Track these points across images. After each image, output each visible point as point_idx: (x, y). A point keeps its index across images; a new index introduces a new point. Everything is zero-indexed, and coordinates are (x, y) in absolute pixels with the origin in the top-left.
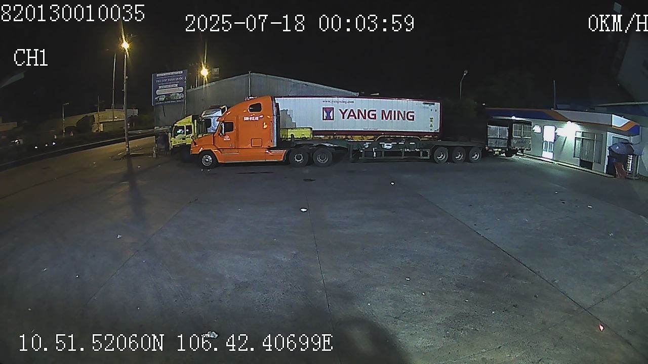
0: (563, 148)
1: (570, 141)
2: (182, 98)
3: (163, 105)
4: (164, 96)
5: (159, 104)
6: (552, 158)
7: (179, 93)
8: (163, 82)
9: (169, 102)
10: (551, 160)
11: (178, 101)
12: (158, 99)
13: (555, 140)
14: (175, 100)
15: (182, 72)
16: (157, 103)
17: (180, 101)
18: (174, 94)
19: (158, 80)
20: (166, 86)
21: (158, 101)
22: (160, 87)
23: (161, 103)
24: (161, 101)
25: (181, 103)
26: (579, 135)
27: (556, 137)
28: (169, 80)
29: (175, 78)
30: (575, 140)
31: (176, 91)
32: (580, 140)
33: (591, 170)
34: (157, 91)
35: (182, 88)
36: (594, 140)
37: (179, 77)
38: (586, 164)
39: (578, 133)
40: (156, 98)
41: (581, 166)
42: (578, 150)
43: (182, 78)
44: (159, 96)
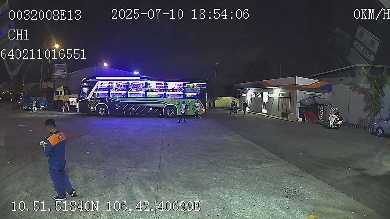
0: (272, 105)
2: (65, 78)
4: (58, 76)
6: (266, 113)
7: (64, 75)
8: (58, 69)
9: (59, 79)
11: (63, 79)
12: (55, 77)
13: (268, 101)
14: (62, 78)
16: (54, 80)
17: (64, 79)
18: (62, 75)
19: (55, 67)
20: (58, 71)
21: (55, 78)
22: (56, 71)
24: (56, 79)
25: (64, 80)
27: (269, 98)
28: (60, 68)
29: (63, 67)
30: (279, 99)
31: (63, 73)
32: (281, 99)
33: (288, 118)
34: (55, 73)
35: (65, 72)
36: (289, 98)
37: (64, 67)
38: (285, 115)
39: (280, 94)
40: (54, 77)
41: (282, 116)
42: (280, 106)
43: (66, 67)
44: (55, 75)
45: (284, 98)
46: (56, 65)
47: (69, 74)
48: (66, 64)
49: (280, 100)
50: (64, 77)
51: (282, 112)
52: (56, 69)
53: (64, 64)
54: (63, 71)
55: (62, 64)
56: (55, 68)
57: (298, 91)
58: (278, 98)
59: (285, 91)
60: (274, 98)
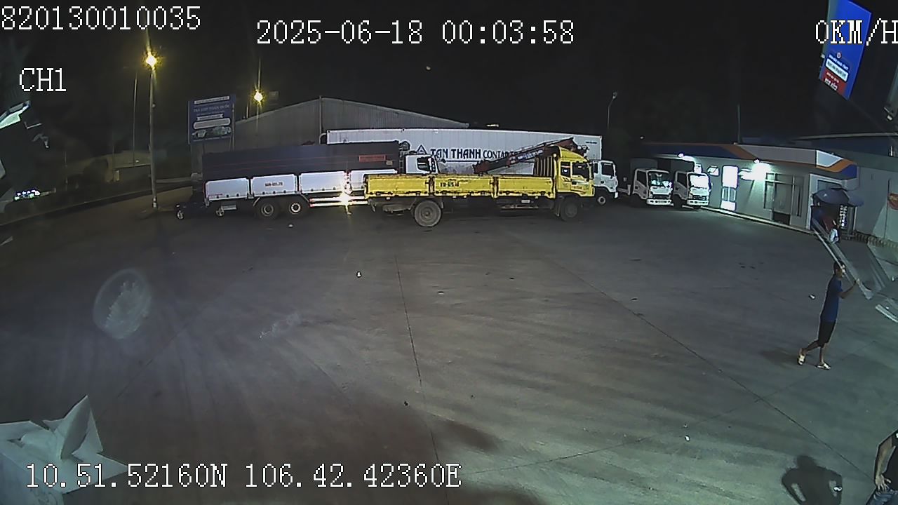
0: (749, 195)
1: (759, 187)
2: (228, 134)
3: (204, 142)
4: (205, 130)
5: (197, 142)
6: (734, 210)
7: (225, 126)
8: (205, 112)
9: (212, 139)
10: (733, 212)
12: (197, 134)
13: (737, 186)
14: (219, 136)
16: (194, 141)
17: (225, 137)
18: (218, 128)
19: (196, 108)
20: (207, 117)
21: (196, 137)
22: (199, 118)
23: (199, 140)
24: (201, 138)
25: (227, 140)
26: (771, 178)
27: (740, 181)
28: (210, 108)
29: (219, 105)
30: (766, 185)
32: (772, 185)
33: (788, 224)
34: (195, 124)
35: (228, 119)
36: (792, 185)
37: (224, 105)
38: (780, 217)
39: (769, 176)
40: (193, 134)
41: (774, 219)
42: (770, 198)
43: (228, 106)
44: (197, 130)
45: (778, 185)
46: (195, 102)
47: (238, 122)
48: (228, 97)
49: (768, 187)
50: (226, 131)
51: (774, 212)
52: (197, 113)
53: (222, 98)
54: (221, 116)
55: (215, 99)
57: (811, 175)
58: (764, 183)
60: (754, 181)
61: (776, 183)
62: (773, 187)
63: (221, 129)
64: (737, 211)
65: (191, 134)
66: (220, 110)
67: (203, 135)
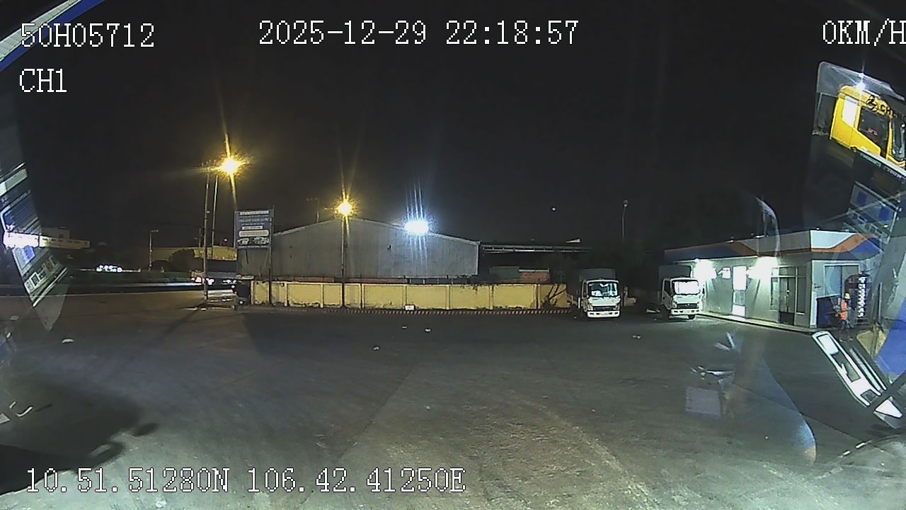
0: (755, 300)
1: (765, 286)
2: (267, 244)
3: (246, 249)
4: (248, 239)
5: (242, 249)
6: (743, 315)
7: (264, 237)
9: (253, 247)
10: (743, 317)
11: (262, 246)
12: (241, 242)
13: (747, 287)
14: (259, 245)
15: (267, 212)
16: (239, 247)
17: (265, 246)
18: (258, 238)
19: (241, 219)
20: (250, 228)
21: (240, 244)
22: (243, 228)
23: (243, 247)
24: (244, 245)
25: (266, 249)
26: (776, 274)
27: (749, 280)
28: (253, 220)
29: (260, 218)
30: (771, 282)
31: (261, 234)
32: (777, 281)
33: (793, 325)
34: (240, 232)
35: (267, 231)
36: (795, 278)
37: (264, 218)
38: (785, 317)
39: (774, 271)
40: (239, 241)
41: (781, 322)
42: (776, 296)
43: (267, 219)
44: (242, 238)
45: (783, 280)
46: (241, 213)
47: (276, 235)
49: (774, 283)
50: (265, 241)
51: (780, 312)
52: (245, 223)
53: (262, 212)
54: (261, 227)
55: (257, 212)
56: (242, 221)
57: (813, 261)
59: (784, 263)
60: (760, 280)
61: (780, 278)
62: (778, 283)
63: (261, 239)
64: (747, 316)
65: (236, 241)
66: (260, 222)
67: (247, 242)
